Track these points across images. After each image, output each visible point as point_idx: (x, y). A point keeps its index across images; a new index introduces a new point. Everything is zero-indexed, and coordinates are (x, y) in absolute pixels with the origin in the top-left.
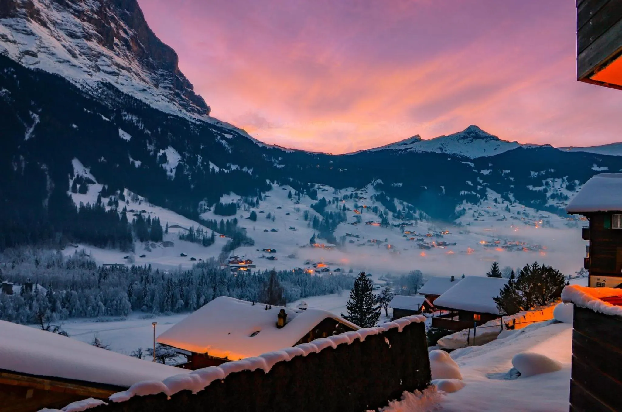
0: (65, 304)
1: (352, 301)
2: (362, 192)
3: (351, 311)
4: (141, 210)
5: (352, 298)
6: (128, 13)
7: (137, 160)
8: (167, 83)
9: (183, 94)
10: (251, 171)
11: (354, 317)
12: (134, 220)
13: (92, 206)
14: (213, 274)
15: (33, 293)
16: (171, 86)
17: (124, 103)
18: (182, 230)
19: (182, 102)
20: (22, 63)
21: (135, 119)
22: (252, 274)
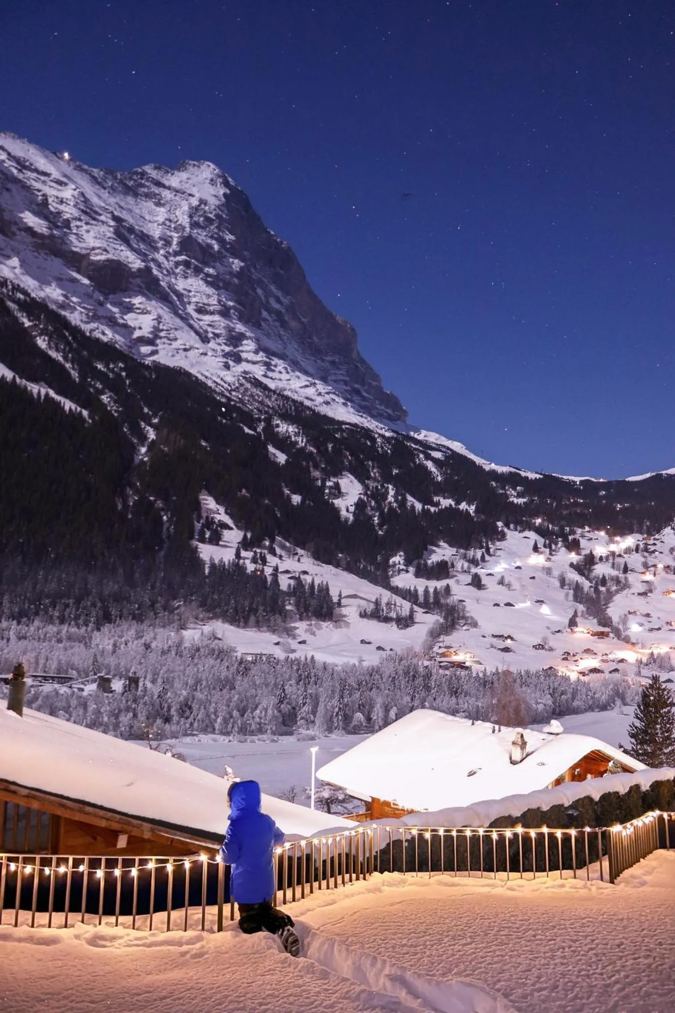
0: (183, 712)
1: (638, 723)
2: (655, 542)
3: (636, 741)
4: (300, 570)
5: (638, 718)
6: (282, 272)
7: (295, 494)
8: (341, 374)
9: (366, 391)
10: (472, 509)
11: (640, 752)
12: (289, 586)
13: (227, 563)
14: (411, 674)
15: (139, 693)
16: (347, 379)
17: (277, 407)
18: (363, 603)
19: (363, 403)
20: (134, 354)
21: (291, 429)
22: (474, 675)
